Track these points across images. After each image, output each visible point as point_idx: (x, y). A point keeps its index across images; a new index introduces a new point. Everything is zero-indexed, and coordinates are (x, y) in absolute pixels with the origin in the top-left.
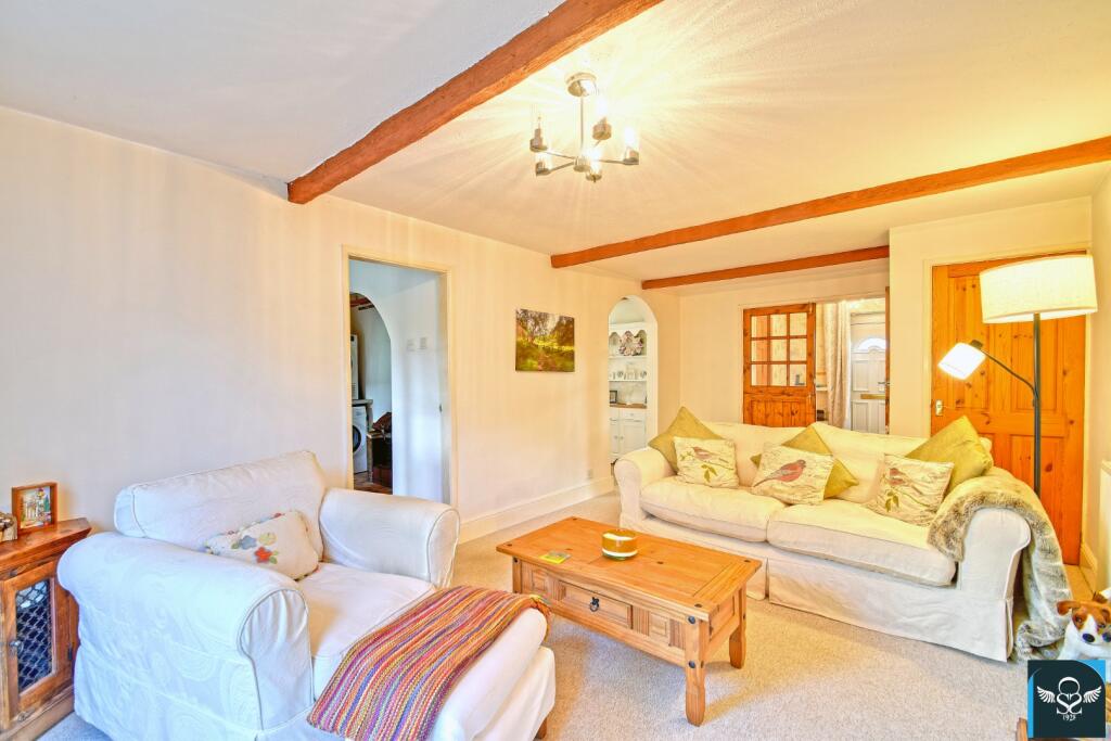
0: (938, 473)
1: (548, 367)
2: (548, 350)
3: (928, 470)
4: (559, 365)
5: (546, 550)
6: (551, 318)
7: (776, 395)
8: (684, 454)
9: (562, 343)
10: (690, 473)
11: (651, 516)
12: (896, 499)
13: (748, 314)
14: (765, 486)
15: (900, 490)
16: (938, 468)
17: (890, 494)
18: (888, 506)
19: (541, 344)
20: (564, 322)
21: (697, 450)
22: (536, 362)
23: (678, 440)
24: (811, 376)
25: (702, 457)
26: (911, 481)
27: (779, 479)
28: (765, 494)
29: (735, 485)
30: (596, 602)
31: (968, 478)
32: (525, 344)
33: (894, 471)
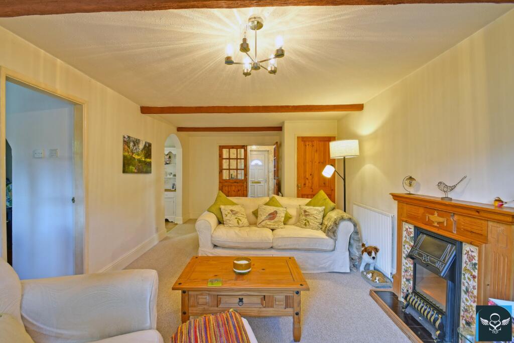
0: (321, 210)
1: (140, 171)
2: (139, 161)
3: (317, 210)
4: (144, 170)
5: (206, 281)
6: (141, 142)
7: (232, 183)
8: (227, 213)
9: (146, 157)
10: (230, 222)
11: (215, 246)
12: (308, 222)
13: (221, 148)
14: (263, 223)
15: (309, 218)
16: (321, 209)
17: (305, 220)
18: (305, 225)
19: (136, 157)
20: (147, 145)
21: (232, 211)
22: (134, 168)
23: (222, 207)
24: (246, 175)
25: (235, 214)
26: (312, 214)
27: (269, 219)
28: (264, 227)
29: (248, 225)
30: (241, 300)
31: (329, 211)
32: (129, 157)
33: (305, 211)
